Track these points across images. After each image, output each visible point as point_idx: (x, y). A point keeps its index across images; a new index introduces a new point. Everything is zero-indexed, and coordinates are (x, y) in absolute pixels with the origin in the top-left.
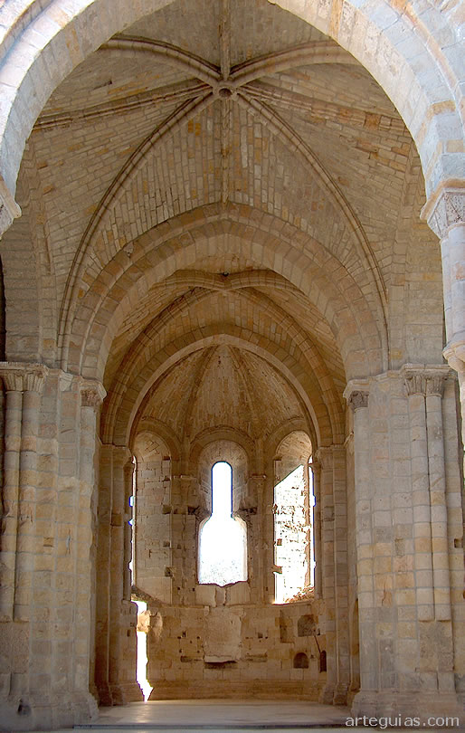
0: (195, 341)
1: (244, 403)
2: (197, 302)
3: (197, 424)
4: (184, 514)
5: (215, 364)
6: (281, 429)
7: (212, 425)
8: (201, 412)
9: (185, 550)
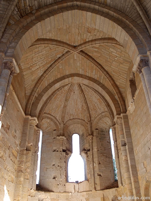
0: (65, 79)
1: (83, 109)
2: (65, 59)
3: (66, 118)
4: (61, 152)
5: (72, 93)
6: (98, 118)
7: (72, 118)
8: (67, 112)
9: (61, 167)
